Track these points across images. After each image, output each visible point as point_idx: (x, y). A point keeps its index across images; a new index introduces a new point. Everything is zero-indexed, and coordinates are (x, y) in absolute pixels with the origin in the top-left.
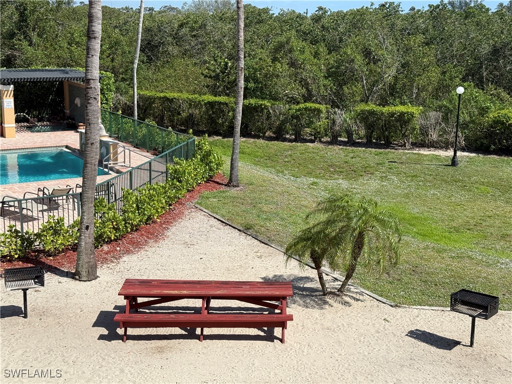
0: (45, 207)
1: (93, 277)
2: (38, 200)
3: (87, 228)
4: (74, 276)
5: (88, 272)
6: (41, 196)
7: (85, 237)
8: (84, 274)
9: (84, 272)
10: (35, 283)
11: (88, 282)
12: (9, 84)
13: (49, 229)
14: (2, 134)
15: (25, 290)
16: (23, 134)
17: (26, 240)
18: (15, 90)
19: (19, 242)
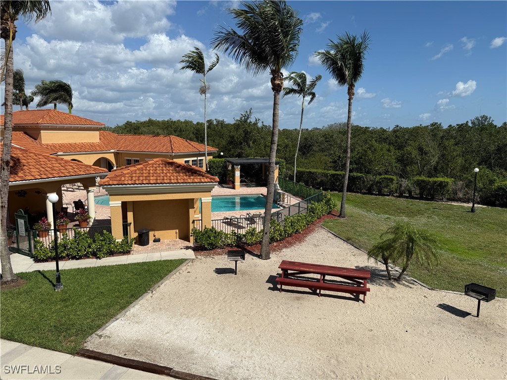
0: (249, 222)
1: (268, 258)
2: (247, 219)
3: (266, 233)
4: (259, 256)
5: (266, 255)
6: (248, 217)
7: (265, 238)
10: (241, 258)
11: (265, 260)
12: (238, 165)
13: (249, 233)
14: (234, 188)
15: (236, 261)
16: (243, 188)
17: (239, 237)
18: (241, 168)
19: (236, 238)
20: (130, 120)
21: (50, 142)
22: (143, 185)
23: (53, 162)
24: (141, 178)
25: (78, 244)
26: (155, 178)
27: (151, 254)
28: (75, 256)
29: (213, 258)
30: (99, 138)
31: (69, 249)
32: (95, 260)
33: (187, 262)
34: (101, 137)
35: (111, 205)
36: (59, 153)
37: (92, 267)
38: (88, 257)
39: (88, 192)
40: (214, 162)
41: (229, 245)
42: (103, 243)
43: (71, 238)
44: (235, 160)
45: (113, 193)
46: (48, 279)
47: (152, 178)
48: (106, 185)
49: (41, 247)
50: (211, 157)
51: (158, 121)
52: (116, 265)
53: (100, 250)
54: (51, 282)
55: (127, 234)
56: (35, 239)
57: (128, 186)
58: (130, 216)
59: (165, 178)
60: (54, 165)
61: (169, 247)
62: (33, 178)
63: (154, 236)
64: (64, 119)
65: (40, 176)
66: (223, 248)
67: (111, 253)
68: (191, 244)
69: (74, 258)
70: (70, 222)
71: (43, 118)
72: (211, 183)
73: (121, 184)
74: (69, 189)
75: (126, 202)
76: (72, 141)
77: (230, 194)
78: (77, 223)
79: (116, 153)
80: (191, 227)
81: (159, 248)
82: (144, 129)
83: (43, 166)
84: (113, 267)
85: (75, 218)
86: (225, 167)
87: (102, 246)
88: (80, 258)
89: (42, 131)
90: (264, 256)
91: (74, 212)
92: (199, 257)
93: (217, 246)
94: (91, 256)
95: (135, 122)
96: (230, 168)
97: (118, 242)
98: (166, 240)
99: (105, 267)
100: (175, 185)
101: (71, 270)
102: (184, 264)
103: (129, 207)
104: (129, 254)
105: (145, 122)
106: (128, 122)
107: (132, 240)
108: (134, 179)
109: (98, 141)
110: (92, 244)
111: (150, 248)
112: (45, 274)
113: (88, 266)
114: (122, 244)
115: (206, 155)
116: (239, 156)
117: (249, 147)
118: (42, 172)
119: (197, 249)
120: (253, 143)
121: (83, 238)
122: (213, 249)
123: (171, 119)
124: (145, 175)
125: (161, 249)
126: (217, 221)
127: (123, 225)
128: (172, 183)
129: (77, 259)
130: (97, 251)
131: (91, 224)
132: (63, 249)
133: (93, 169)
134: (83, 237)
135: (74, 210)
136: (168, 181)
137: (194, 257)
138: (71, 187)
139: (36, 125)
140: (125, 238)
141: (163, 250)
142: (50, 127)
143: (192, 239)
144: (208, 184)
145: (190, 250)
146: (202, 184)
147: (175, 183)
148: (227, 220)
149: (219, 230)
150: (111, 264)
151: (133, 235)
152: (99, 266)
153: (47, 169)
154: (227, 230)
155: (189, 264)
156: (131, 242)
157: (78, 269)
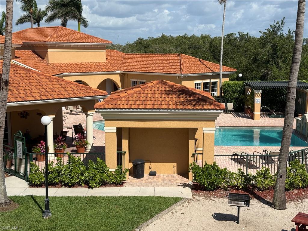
1: (282, 208)
3: (281, 177)
4: (272, 205)
5: (280, 204)
7: (280, 182)
8: (277, 205)
9: (278, 204)
11: (279, 210)
12: (259, 90)
13: (261, 174)
14: (252, 118)
15: (239, 207)
16: (265, 118)
17: (247, 179)
18: (262, 93)
19: (243, 179)
20: (141, 38)
21: (56, 62)
22: (139, 110)
23: (54, 83)
24: (138, 103)
25: (71, 171)
26: (152, 102)
27: (144, 188)
28: (68, 183)
29: (213, 200)
30: (105, 57)
31: (62, 176)
32: (87, 189)
33: (182, 201)
34: (108, 57)
35: (106, 131)
36: (64, 74)
37: (82, 196)
38: (81, 186)
39: (87, 115)
40: (229, 85)
41: (235, 186)
42: (96, 171)
43: (65, 164)
44: (257, 83)
45: (108, 118)
46: (39, 205)
47: (149, 103)
48: (101, 109)
49: (36, 171)
50: (227, 80)
51: (172, 38)
52: (107, 197)
53: (92, 179)
54: (41, 208)
55: (121, 164)
56: (31, 162)
57: (124, 110)
58: (125, 144)
59: (163, 103)
60: (55, 86)
61: (165, 182)
62: (34, 99)
63: (150, 168)
64: (71, 37)
65: (41, 98)
66: (226, 190)
67: (104, 184)
68: (190, 181)
69: (66, 185)
70: (68, 147)
71: (51, 36)
72: (215, 111)
73: (117, 109)
74: (73, 112)
75: (121, 128)
76: (78, 61)
77: (246, 125)
78: (75, 148)
79: (122, 74)
80: (191, 160)
81: (154, 182)
82: (155, 47)
83: (44, 87)
84: (103, 198)
85: (73, 143)
86: (243, 92)
87: (95, 175)
88: (73, 186)
89: (49, 50)
90: (277, 204)
91: (74, 137)
92: (197, 197)
93: (220, 187)
94: (83, 185)
95: (148, 39)
96: (249, 93)
97: (111, 172)
98: (162, 175)
99: (95, 197)
100: (173, 111)
101: (61, 198)
102: (179, 203)
103: (124, 134)
104: (122, 186)
105: (157, 39)
106: (139, 39)
107: (126, 170)
108: (130, 103)
109: (105, 60)
110: (85, 171)
111: (144, 182)
112: (37, 200)
113: (79, 195)
114: (115, 175)
115: (221, 77)
116: (264, 78)
117: (278, 66)
118: (42, 93)
119: (196, 188)
120: (284, 62)
121: (77, 165)
122: (215, 189)
123: (186, 34)
124: (142, 99)
125: (155, 183)
126: (224, 157)
127: (118, 154)
128: (170, 109)
129: (70, 187)
130: (89, 179)
131: (88, 151)
132: (57, 174)
133: (93, 92)
134: (77, 163)
135: (74, 134)
136: (166, 107)
137: (191, 197)
138: (75, 110)
139: (44, 43)
140: (119, 167)
141: (158, 185)
142: (57, 46)
143: (191, 175)
144: (212, 111)
145: (187, 188)
146: (204, 111)
147: (174, 109)
148: (236, 157)
149: (223, 168)
150: (102, 195)
151: (128, 165)
152: (90, 196)
153: (48, 90)
154: (233, 168)
155: (185, 204)
156: (125, 173)
157: (69, 197)
